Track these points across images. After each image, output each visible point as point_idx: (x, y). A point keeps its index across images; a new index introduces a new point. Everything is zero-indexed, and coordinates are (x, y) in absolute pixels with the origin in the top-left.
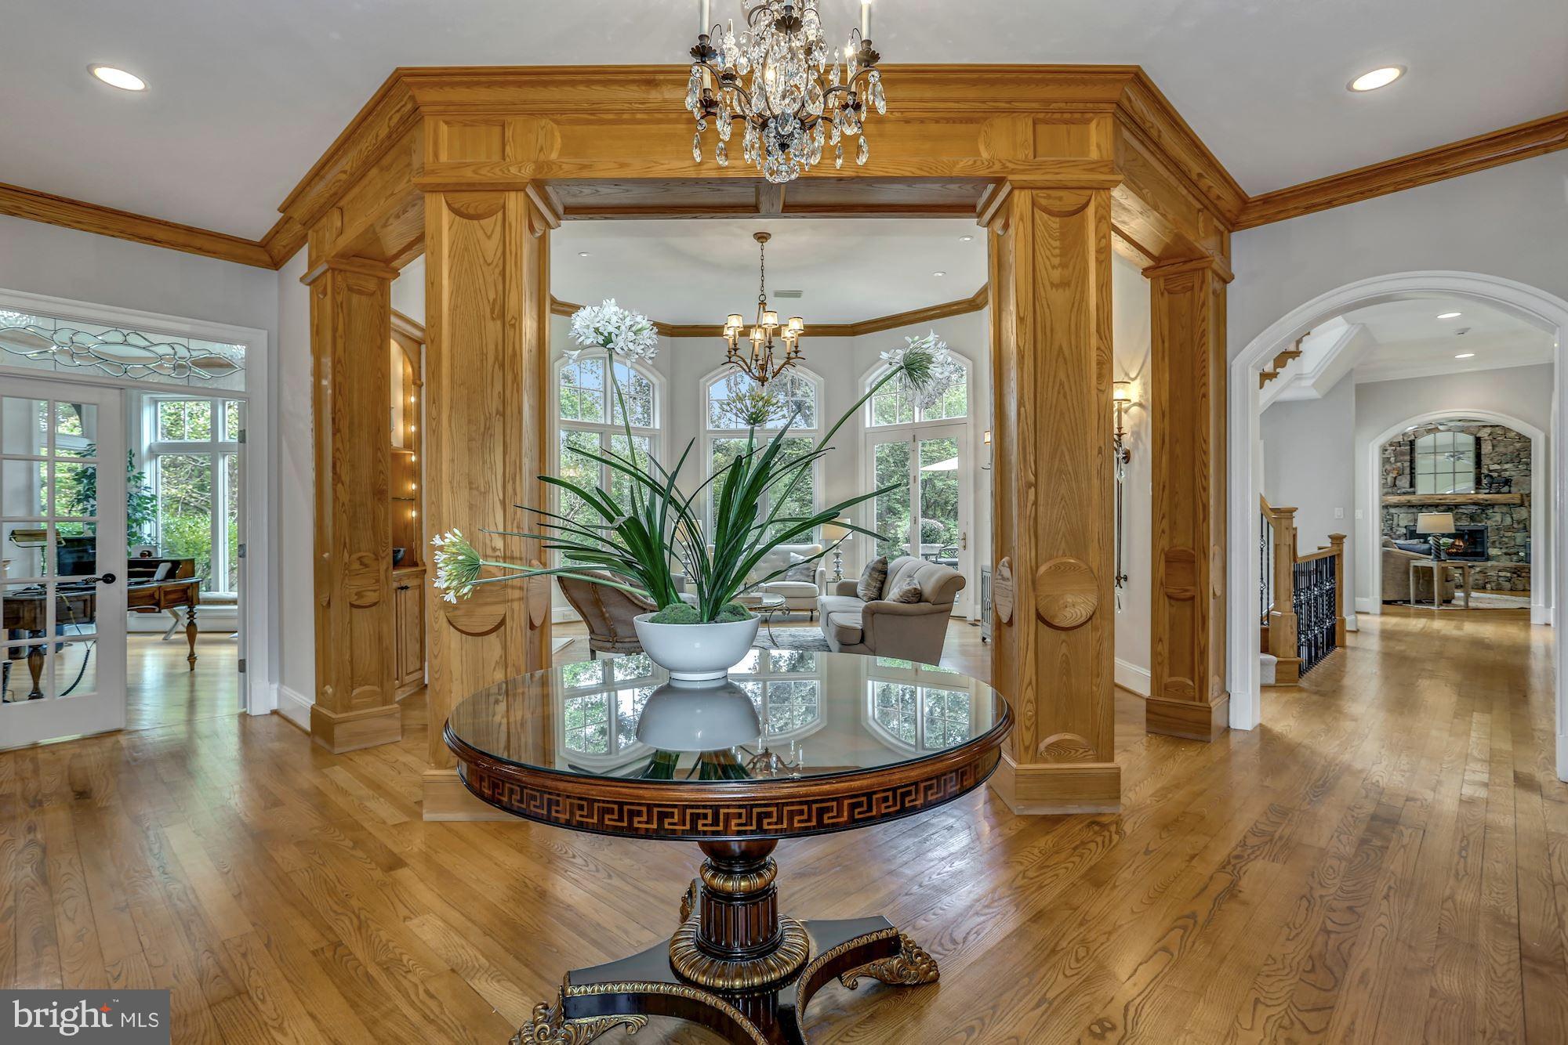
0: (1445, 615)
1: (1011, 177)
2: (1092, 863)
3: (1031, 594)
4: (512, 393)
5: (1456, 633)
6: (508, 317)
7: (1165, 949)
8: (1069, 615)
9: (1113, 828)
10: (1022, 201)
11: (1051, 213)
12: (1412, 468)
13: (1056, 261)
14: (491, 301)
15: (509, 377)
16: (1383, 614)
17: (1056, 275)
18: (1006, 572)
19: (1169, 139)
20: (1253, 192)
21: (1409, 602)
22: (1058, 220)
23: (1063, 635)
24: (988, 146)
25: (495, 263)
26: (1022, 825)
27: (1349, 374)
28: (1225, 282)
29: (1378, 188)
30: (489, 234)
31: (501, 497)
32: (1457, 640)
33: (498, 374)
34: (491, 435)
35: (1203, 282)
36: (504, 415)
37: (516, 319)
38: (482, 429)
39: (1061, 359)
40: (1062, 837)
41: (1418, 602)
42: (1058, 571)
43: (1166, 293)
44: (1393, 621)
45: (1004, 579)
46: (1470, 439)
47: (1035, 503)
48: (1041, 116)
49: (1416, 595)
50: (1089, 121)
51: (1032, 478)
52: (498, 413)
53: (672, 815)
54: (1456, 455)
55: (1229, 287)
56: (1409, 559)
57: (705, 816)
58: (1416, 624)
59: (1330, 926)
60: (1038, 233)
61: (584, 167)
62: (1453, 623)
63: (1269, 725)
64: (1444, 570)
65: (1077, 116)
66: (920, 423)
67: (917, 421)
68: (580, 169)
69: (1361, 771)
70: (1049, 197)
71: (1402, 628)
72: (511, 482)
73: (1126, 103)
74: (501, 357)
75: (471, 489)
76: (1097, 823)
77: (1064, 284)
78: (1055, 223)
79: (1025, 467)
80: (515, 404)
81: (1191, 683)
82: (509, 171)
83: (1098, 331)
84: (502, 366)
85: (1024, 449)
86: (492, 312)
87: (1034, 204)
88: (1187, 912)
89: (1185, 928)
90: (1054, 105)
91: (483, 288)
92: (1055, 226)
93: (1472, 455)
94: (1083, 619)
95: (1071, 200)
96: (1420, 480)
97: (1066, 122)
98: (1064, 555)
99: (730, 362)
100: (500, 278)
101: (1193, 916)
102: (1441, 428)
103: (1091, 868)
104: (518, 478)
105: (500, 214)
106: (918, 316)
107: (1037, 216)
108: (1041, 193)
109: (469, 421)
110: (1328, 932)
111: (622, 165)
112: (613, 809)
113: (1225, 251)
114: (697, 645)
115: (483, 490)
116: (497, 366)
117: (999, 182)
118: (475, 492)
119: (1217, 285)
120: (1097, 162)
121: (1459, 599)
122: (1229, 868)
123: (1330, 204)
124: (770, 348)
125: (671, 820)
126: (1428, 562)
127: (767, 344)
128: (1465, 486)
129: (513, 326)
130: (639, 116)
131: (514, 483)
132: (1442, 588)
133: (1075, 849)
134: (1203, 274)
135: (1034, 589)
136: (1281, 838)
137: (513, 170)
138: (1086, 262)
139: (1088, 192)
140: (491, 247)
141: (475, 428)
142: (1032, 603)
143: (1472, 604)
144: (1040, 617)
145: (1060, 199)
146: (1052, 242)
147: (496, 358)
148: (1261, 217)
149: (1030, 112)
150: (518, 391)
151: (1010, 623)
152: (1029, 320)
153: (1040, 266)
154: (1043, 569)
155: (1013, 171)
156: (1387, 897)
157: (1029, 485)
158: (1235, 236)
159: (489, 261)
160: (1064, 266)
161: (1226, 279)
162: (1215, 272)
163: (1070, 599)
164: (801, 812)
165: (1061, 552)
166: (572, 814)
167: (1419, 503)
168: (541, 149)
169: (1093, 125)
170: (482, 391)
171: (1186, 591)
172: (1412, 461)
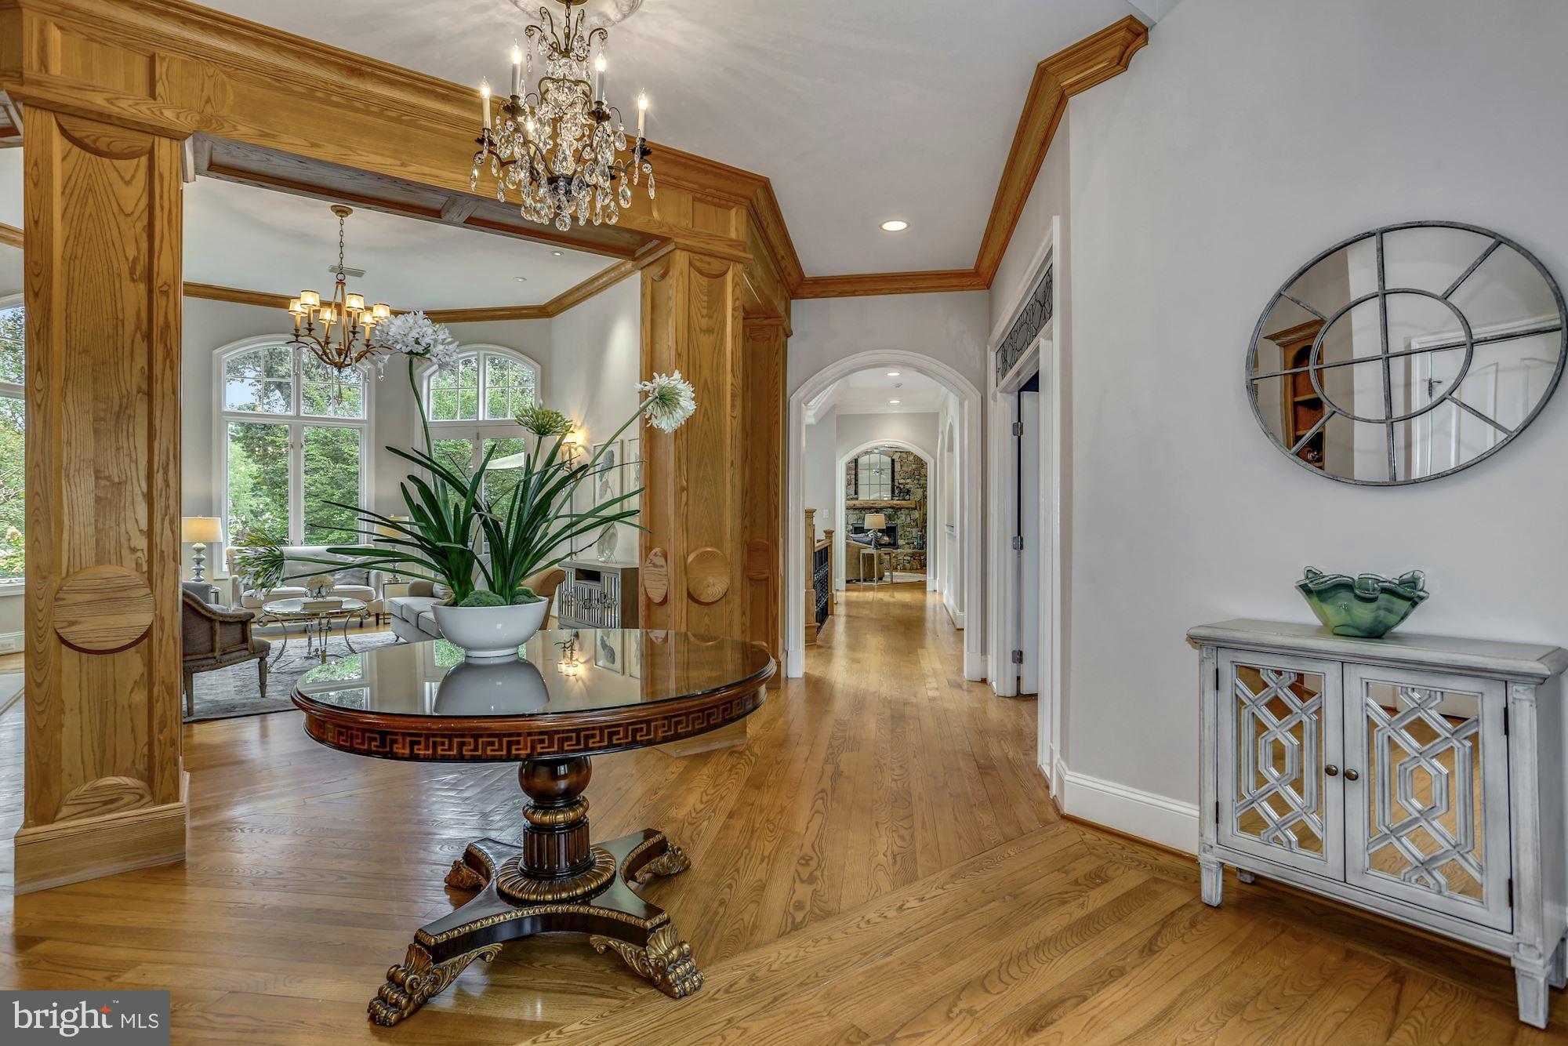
0: (881, 589)
1: (676, 240)
2: (747, 776)
3: (684, 577)
4: (164, 370)
5: (891, 600)
6: (158, 283)
7: (817, 812)
8: (710, 592)
9: (747, 752)
10: (681, 259)
11: (701, 273)
12: (856, 480)
13: (705, 312)
14: (131, 259)
15: (159, 352)
16: (847, 590)
17: (704, 322)
18: (660, 561)
19: (772, 231)
20: (809, 273)
21: (859, 580)
22: (706, 279)
23: (706, 609)
24: (659, 210)
25: (136, 215)
26: (683, 764)
27: (833, 408)
28: (788, 336)
29: (881, 290)
30: (127, 178)
31: (145, 488)
32: (894, 604)
33: (141, 348)
34: (129, 416)
35: (777, 335)
36: (150, 394)
37: (169, 286)
38: (116, 408)
39: (706, 391)
40: (717, 765)
41: (865, 580)
42: (703, 558)
43: (750, 340)
44: (854, 595)
45: (655, 566)
46: (889, 460)
47: (687, 504)
48: (699, 196)
49: (864, 575)
50: (732, 208)
51: (685, 483)
52: (139, 391)
53: (618, 733)
54: (881, 471)
55: (789, 339)
56: (860, 548)
57: (642, 729)
58: (870, 596)
59: (896, 777)
60: (692, 287)
61: (264, 135)
62: (888, 594)
63: (811, 672)
64: (880, 556)
65: (723, 202)
66: (484, 421)
67: (481, 419)
68: (260, 136)
69: (876, 692)
70: (701, 260)
71: (862, 599)
72: (161, 471)
73: (755, 200)
74: (145, 326)
75: (97, 478)
76: (736, 752)
77: (709, 331)
78: (704, 281)
79: (680, 474)
80: (167, 383)
81: (765, 644)
82: (162, 113)
83: (732, 371)
84: (148, 337)
85: (679, 460)
86: (132, 272)
87: (690, 264)
88: (819, 790)
89: (822, 798)
90: (707, 190)
91: (117, 241)
92: (705, 284)
93: (890, 471)
94: (720, 596)
95: (716, 266)
96: (862, 489)
97: (715, 205)
98: (706, 546)
99: (297, 341)
100: (145, 236)
101: (823, 791)
102: (876, 451)
103: (748, 780)
104: (171, 466)
105: (144, 160)
106: (485, 314)
107: (692, 275)
108: (697, 257)
109: (96, 398)
110: (895, 780)
111: (313, 145)
112: (572, 737)
113: (788, 311)
114: (499, 626)
115: (117, 480)
116: (139, 335)
117: (665, 240)
118: (103, 483)
119: (784, 338)
120: (735, 241)
121: (887, 576)
122: (830, 761)
123: (853, 293)
124: (354, 333)
125: (617, 737)
126: (871, 550)
127: (352, 329)
128: (886, 496)
129: (166, 293)
130: (334, 98)
131: (166, 472)
132: (879, 569)
133: (730, 770)
134: (778, 330)
135: (686, 574)
136: (850, 738)
137: (169, 114)
138: (725, 317)
139: (728, 262)
140: (133, 195)
141: (103, 406)
142: (685, 584)
143: (895, 580)
144: (690, 596)
145: (709, 263)
146: (702, 296)
147: (138, 327)
148: (812, 293)
149: (692, 190)
150: (172, 368)
151: (665, 601)
152: (685, 357)
153: (693, 314)
154: (691, 558)
155: (677, 236)
156: (915, 756)
157: (683, 489)
158: (793, 302)
159: (128, 209)
160: (710, 317)
161: (788, 334)
162: (784, 329)
163: (711, 580)
164: (699, 718)
165: (704, 544)
166: (533, 748)
167: (861, 506)
168: (208, 101)
169: (733, 211)
170: (116, 364)
171: (763, 573)
172: (856, 475)
